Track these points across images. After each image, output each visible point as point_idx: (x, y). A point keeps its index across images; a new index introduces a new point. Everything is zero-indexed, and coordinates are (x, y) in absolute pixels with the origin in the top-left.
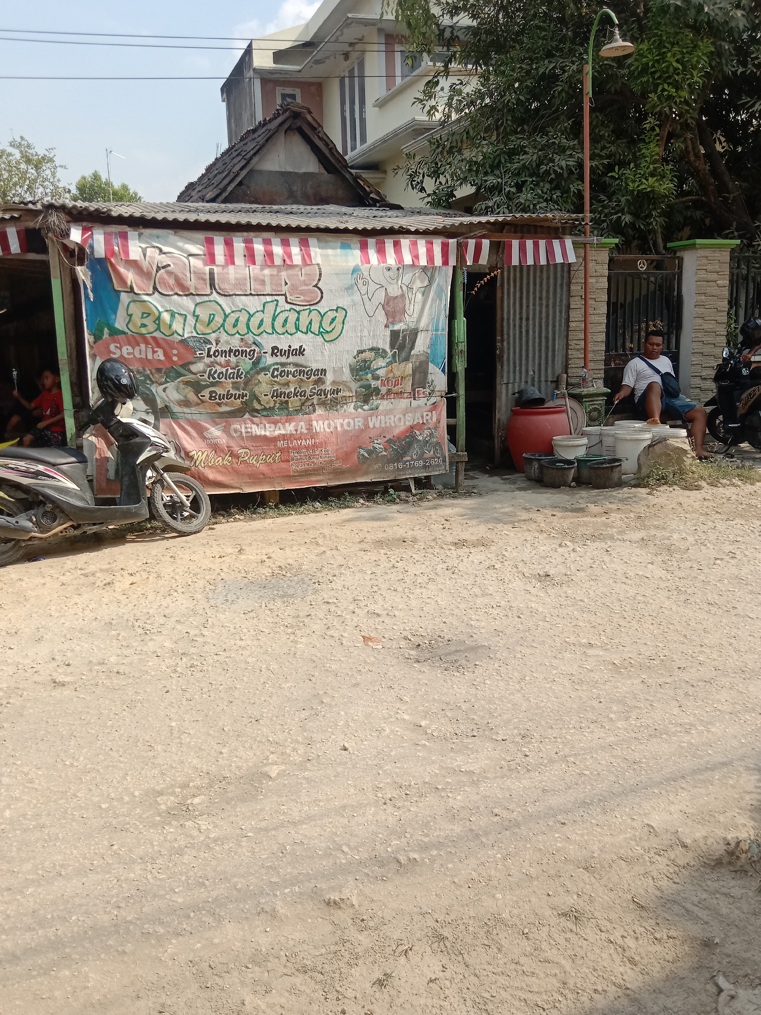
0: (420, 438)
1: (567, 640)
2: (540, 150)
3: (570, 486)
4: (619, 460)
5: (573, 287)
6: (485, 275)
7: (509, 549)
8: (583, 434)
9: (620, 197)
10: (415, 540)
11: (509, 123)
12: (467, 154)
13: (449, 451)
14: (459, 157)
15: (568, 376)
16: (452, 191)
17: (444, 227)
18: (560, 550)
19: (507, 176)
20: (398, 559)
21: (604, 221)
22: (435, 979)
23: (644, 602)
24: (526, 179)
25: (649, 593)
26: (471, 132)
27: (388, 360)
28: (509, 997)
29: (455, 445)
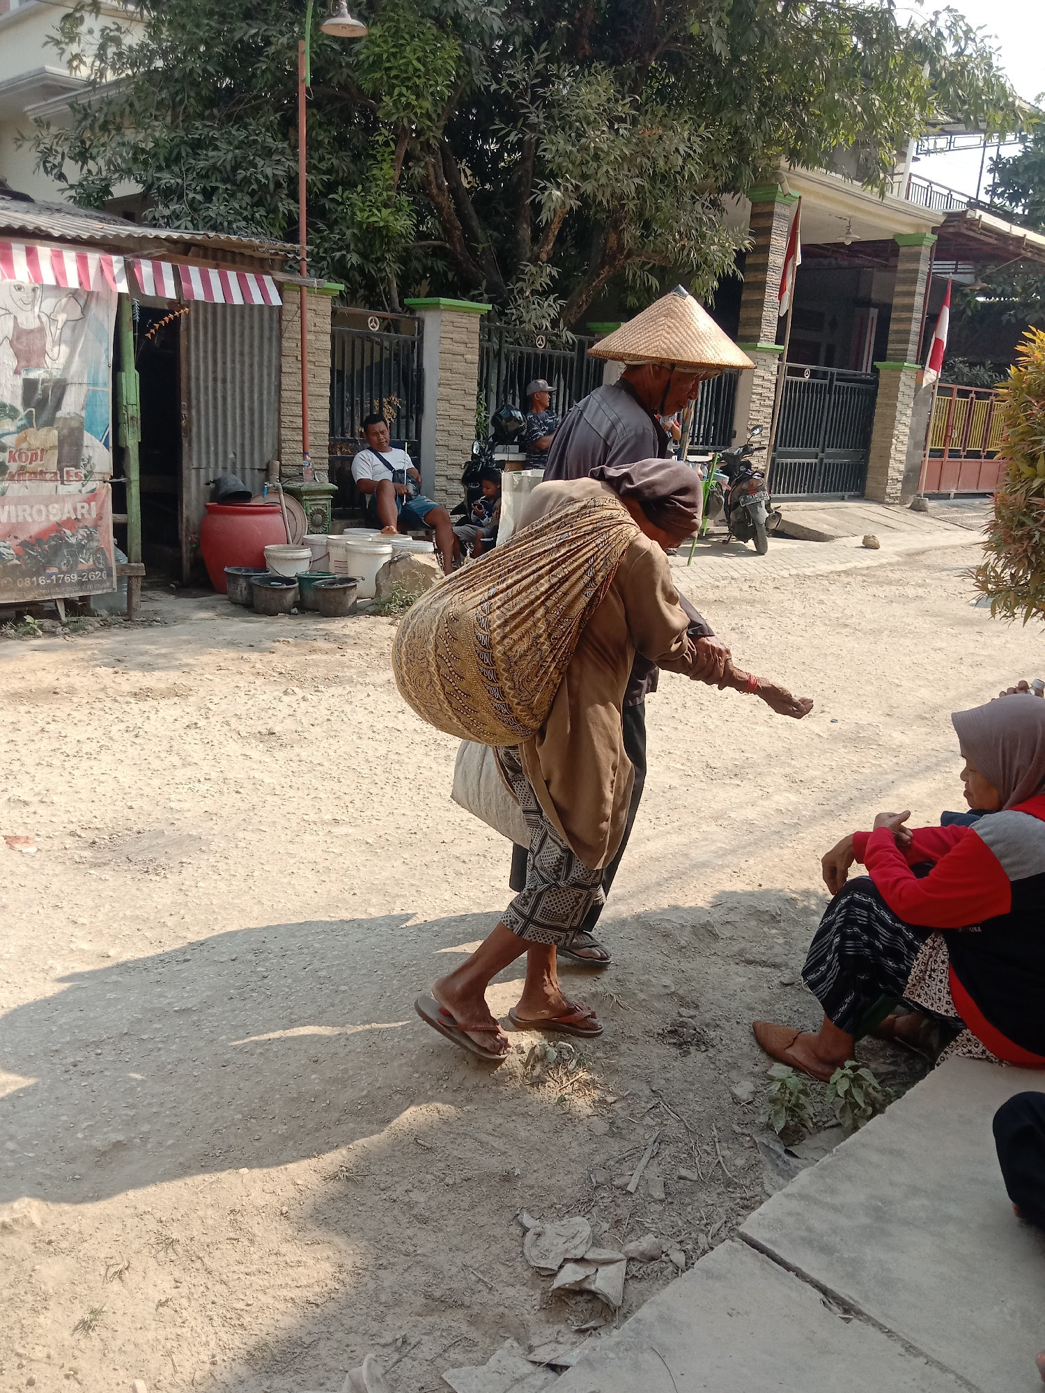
0: (73, 541)
1: (306, 817)
2: (237, 148)
3: (290, 613)
4: (353, 580)
5: (285, 344)
6: (166, 313)
7: (216, 700)
8: (304, 544)
9: (344, 229)
10: (72, 691)
11: (192, 100)
12: (130, 135)
13: (117, 560)
14: (118, 138)
15: (281, 465)
16: (108, 186)
17: (104, 237)
18: (285, 698)
19: (190, 177)
20: (50, 720)
21: (324, 259)
22: (167, 1301)
23: (398, 762)
24: (218, 184)
25: (403, 750)
26: (137, 105)
27: (20, 423)
28: (271, 1301)
29: (125, 552)
